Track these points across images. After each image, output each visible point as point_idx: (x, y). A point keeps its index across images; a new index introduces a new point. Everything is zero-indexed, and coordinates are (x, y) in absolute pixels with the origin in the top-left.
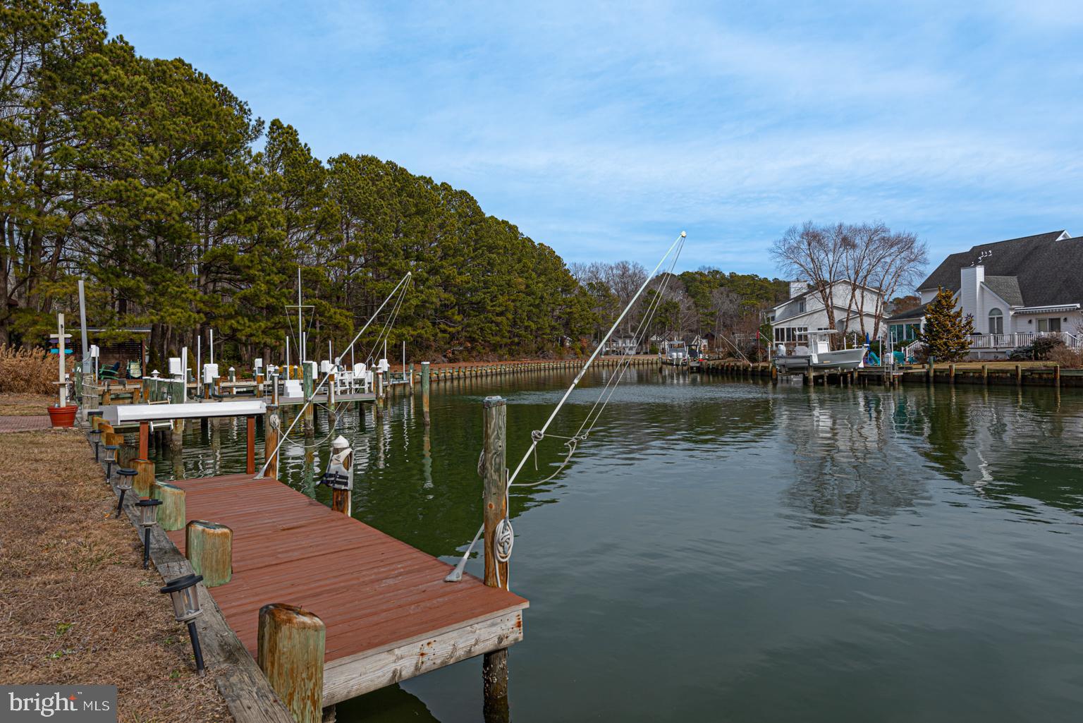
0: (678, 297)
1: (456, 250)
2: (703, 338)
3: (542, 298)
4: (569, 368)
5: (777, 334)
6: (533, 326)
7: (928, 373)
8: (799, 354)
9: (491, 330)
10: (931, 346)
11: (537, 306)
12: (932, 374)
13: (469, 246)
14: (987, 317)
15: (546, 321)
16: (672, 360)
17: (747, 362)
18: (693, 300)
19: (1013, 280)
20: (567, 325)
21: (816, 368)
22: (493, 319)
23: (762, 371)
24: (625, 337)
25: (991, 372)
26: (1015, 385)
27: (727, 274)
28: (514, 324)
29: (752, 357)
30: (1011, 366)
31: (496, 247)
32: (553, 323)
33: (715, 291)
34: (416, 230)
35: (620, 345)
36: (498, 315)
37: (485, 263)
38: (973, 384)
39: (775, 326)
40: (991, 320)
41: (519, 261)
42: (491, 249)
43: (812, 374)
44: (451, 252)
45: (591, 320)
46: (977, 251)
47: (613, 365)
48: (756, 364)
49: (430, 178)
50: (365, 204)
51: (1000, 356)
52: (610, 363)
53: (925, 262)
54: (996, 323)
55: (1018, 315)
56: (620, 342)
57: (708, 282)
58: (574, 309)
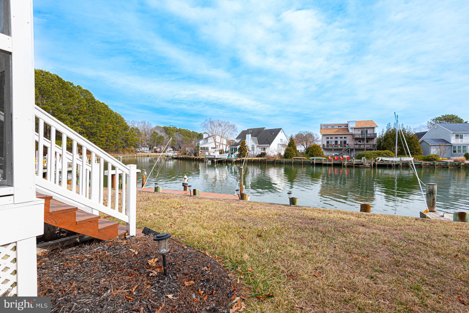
0: (163, 134)
1: (85, 112)
2: (171, 148)
3: (118, 132)
4: (128, 157)
5: (201, 148)
6: (114, 142)
7: (240, 160)
8: (211, 155)
9: (99, 143)
10: (241, 153)
11: (116, 135)
12: (241, 160)
13: (90, 111)
14: (251, 147)
15: (119, 141)
16: (168, 155)
17: (194, 156)
18: (168, 136)
19: (256, 138)
20: (126, 141)
21: (217, 159)
22: (100, 139)
23: (198, 159)
24: (145, 147)
25: (254, 160)
26: (258, 163)
27: (178, 128)
28: (107, 141)
29: (195, 155)
30: (257, 158)
31: (101, 113)
32: (122, 141)
33: (175, 133)
34: (69, 103)
35: (143, 149)
36: (101, 137)
37: (97, 118)
38: (250, 163)
39: (200, 146)
40: (252, 147)
41: (109, 118)
42: (99, 113)
43: (216, 160)
44: (83, 113)
45: (135, 141)
46: (248, 130)
47: (143, 156)
48: (197, 157)
49: (72, 83)
50: (47, 91)
51: (254, 156)
52: (142, 156)
53: (237, 132)
54: (253, 148)
55: (257, 146)
56: (143, 148)
57: (172, 130)
58: (129, 137)
